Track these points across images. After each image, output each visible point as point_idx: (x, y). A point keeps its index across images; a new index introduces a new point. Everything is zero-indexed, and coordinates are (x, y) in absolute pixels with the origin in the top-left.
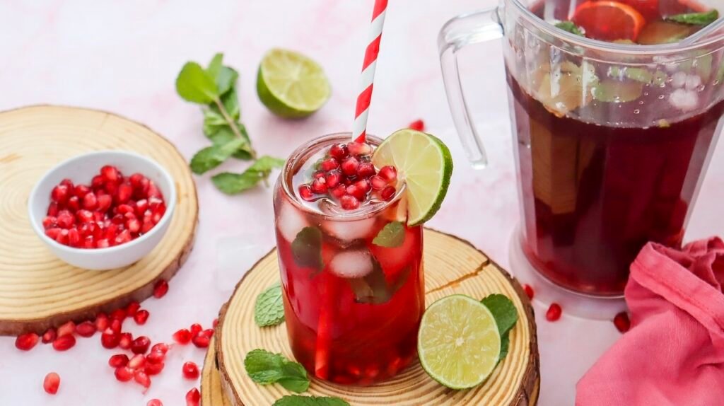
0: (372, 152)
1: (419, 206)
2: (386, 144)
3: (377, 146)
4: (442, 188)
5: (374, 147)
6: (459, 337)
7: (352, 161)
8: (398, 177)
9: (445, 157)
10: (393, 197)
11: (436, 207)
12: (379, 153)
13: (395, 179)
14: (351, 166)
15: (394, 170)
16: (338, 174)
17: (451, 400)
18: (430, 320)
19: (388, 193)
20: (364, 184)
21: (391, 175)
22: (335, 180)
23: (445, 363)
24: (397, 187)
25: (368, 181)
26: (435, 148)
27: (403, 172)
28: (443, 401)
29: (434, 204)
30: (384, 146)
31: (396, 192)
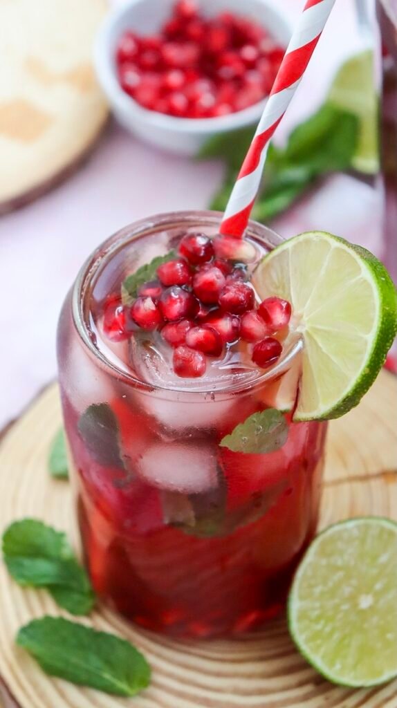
0: (258, 259)
1: (319, 390)
2: (284, 251)
3: (270, 250)
4: (367, 371)
5: (263, 251)
6: (367, 593)
7: (213, 275)
8: (291, 325)
9: (384, 309)
10: (273, 363)
11: (350, 402)
12: (268, 266)
13: (284, 328)
14: (210, 284)
15: (288, 310)
16: (184, 297)
17: (319, 701)
18: (322, 553)
19: (267, 354)
20: (225, 325)
21: (278, 318)
22: (177, 308)
23: (331, 634)
24: (285, 343)
25: (235, 322)
26: (369, 286)
27: (301, 317)
28: (305, 698)
29: (347, 397)
30: (279, 256)
31: (282, 356)
